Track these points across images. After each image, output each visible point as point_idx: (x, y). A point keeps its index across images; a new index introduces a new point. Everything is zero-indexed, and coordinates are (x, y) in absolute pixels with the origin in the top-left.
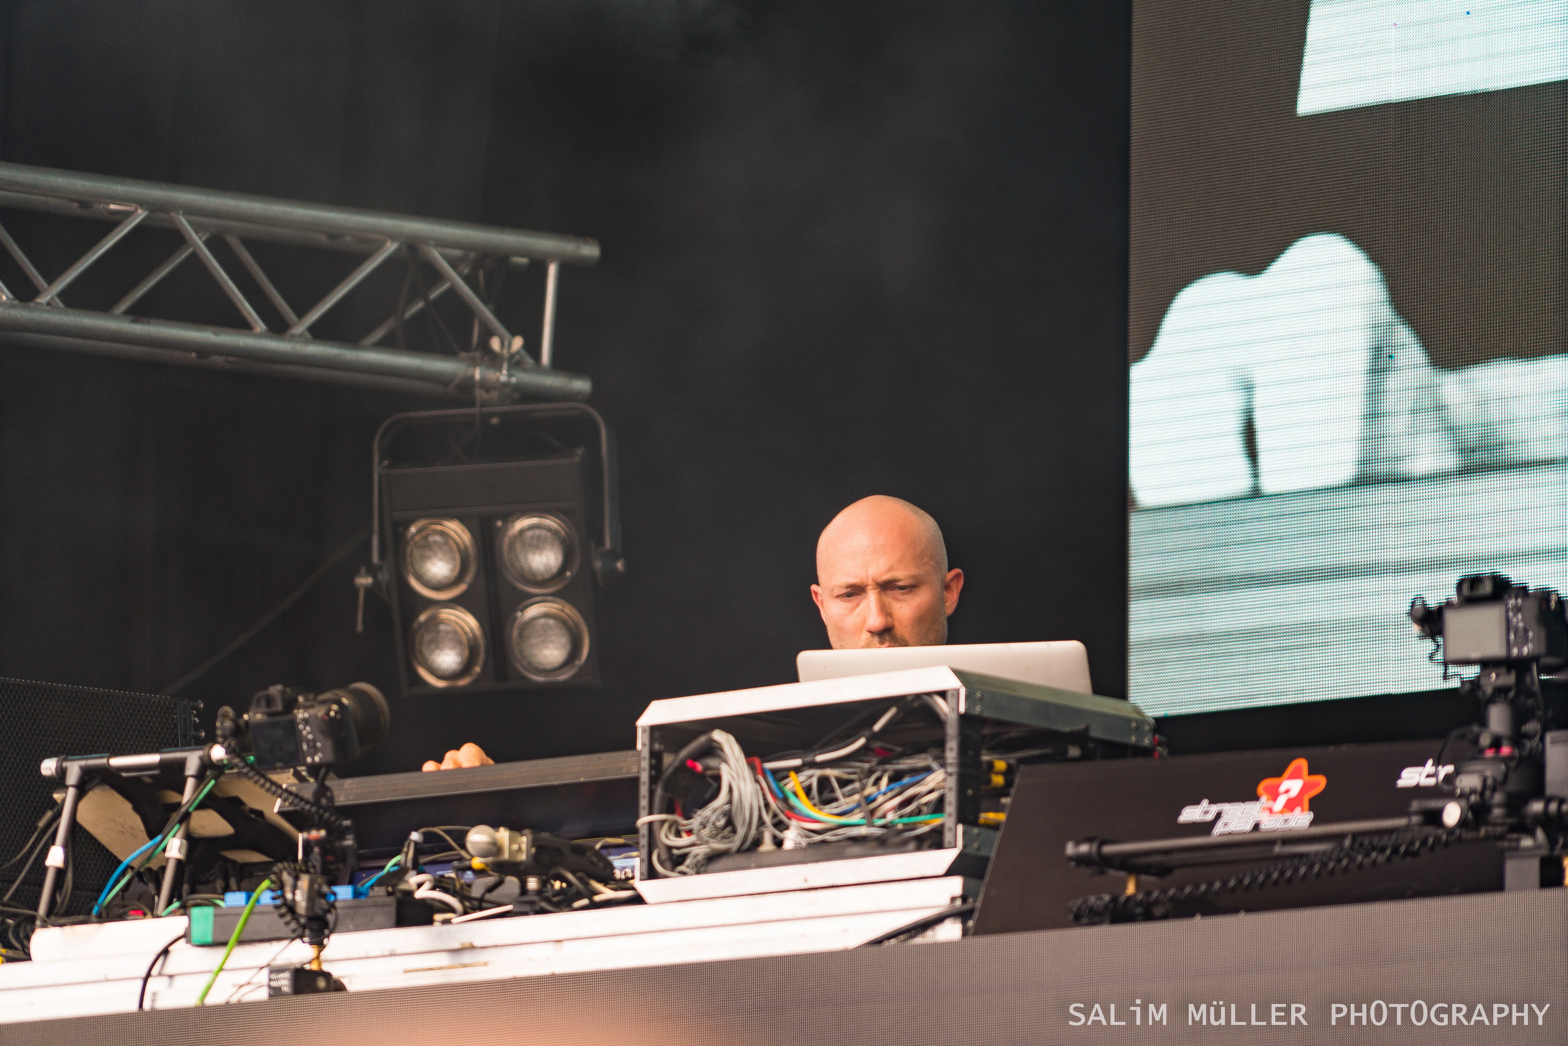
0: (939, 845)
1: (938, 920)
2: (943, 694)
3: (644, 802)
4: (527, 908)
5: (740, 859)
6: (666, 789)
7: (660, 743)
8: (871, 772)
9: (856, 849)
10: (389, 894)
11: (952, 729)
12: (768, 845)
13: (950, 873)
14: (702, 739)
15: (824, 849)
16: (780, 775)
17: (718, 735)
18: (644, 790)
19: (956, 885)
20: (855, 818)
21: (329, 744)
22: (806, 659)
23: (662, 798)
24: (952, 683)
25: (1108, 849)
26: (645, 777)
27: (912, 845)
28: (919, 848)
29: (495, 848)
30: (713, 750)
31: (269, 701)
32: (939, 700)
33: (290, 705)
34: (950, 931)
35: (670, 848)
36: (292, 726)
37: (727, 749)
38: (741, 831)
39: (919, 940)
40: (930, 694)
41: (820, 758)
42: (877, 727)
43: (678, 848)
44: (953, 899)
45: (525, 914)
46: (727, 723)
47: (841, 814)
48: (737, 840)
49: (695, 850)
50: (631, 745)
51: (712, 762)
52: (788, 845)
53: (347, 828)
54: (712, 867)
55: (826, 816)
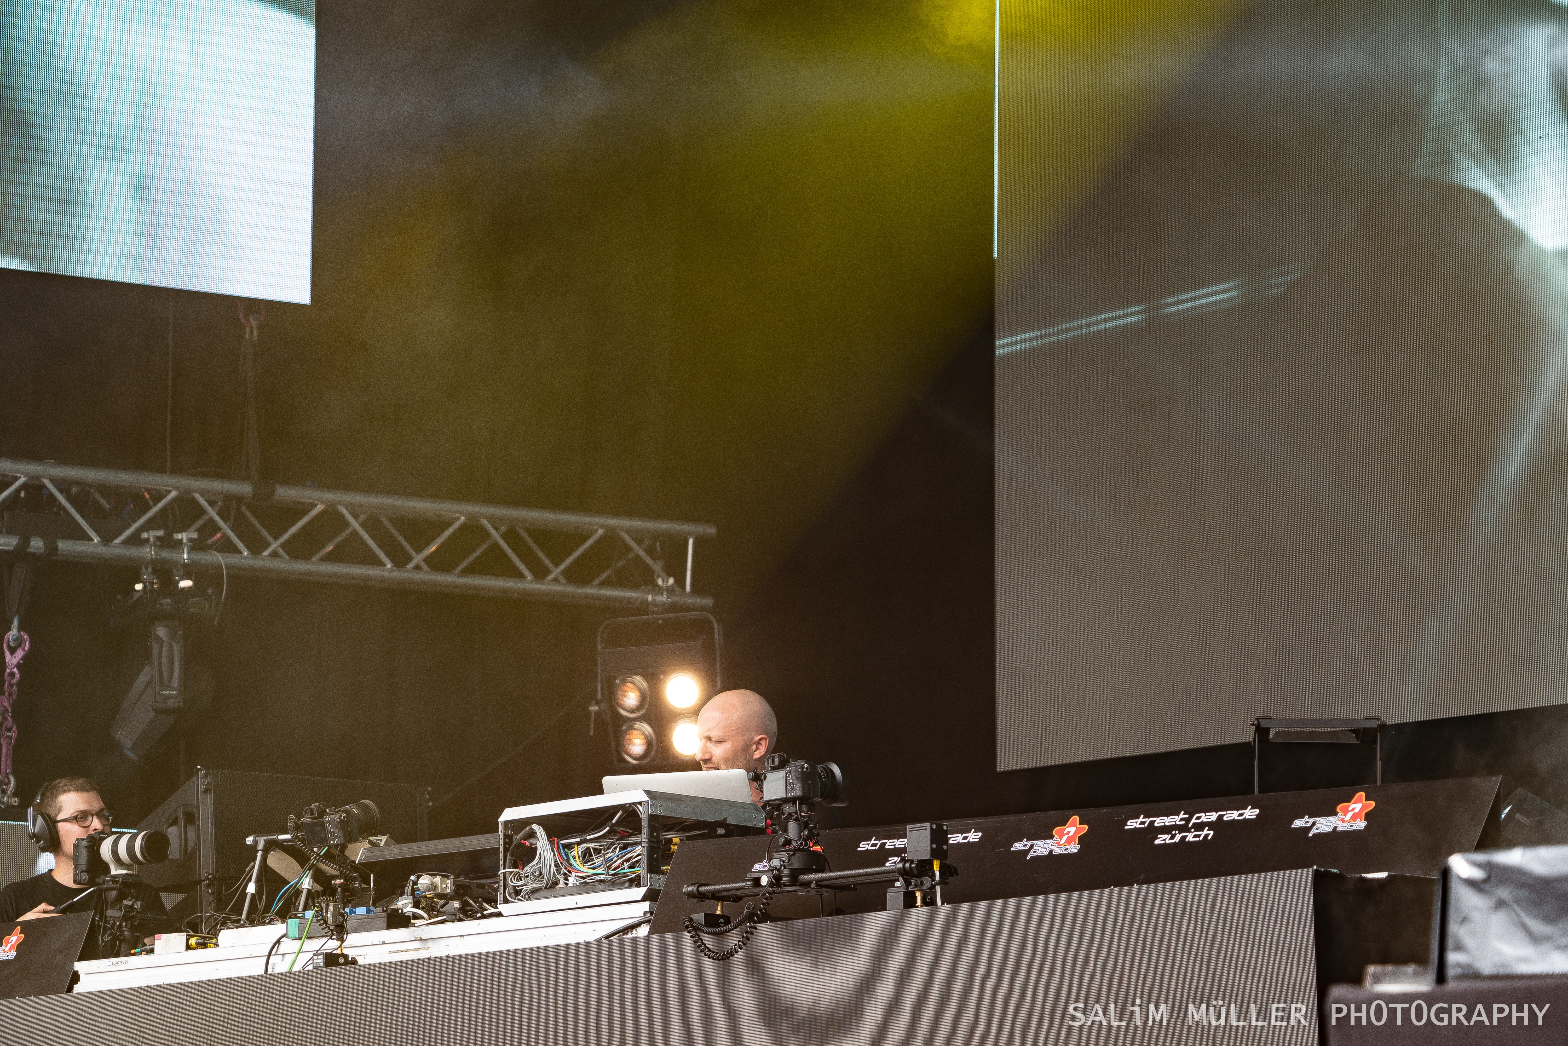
0: (639, 885)
1: (638, 925)
2: (640, 803)
3: (502, 862)
4: (453, 918)
5: (546, 892)
6: (512, 855)
7: (511, 831)
8: (612, 844)
9: (601, 886)
10: (384, 911)
11: (645, 823)
12: (561, 885)
13: (644, 899)
14: (528, 828)
15: (586, 886)
16: (569, 847)
17: (535, 827)
18: (502, 856)
19: (646, 906)
20: (600, 871)
21: (341, 834)
22: (608, 781)
23: (510, 860)
24: (644, 798)
25: (702, 889)
26: (502, 849)
27: (627, 884)
28: (630, 886)
29: (433, 887)
30: (532, 835)
31: (312, 812)
32: (639, 806)
33: (322, 813)
34: (643, 931)
35: (514, 887)
36: (322, 824)
37: (539, 835)
38: (546, 878)
39: (629, 936)
40: (635, 804)
41: (588, 838)
42: (614, 821)
43: (518, 886)
44: (645, 913)
45: (453, 921)
46: (540, 820)
47: (594, 868)
48: (545, 882)
49: (525, 888)
50: (496, 830)
51: (533, 841)
52: (570, 885)
53: (355, 877)
54: (533, 896)
55: (586, 870)
